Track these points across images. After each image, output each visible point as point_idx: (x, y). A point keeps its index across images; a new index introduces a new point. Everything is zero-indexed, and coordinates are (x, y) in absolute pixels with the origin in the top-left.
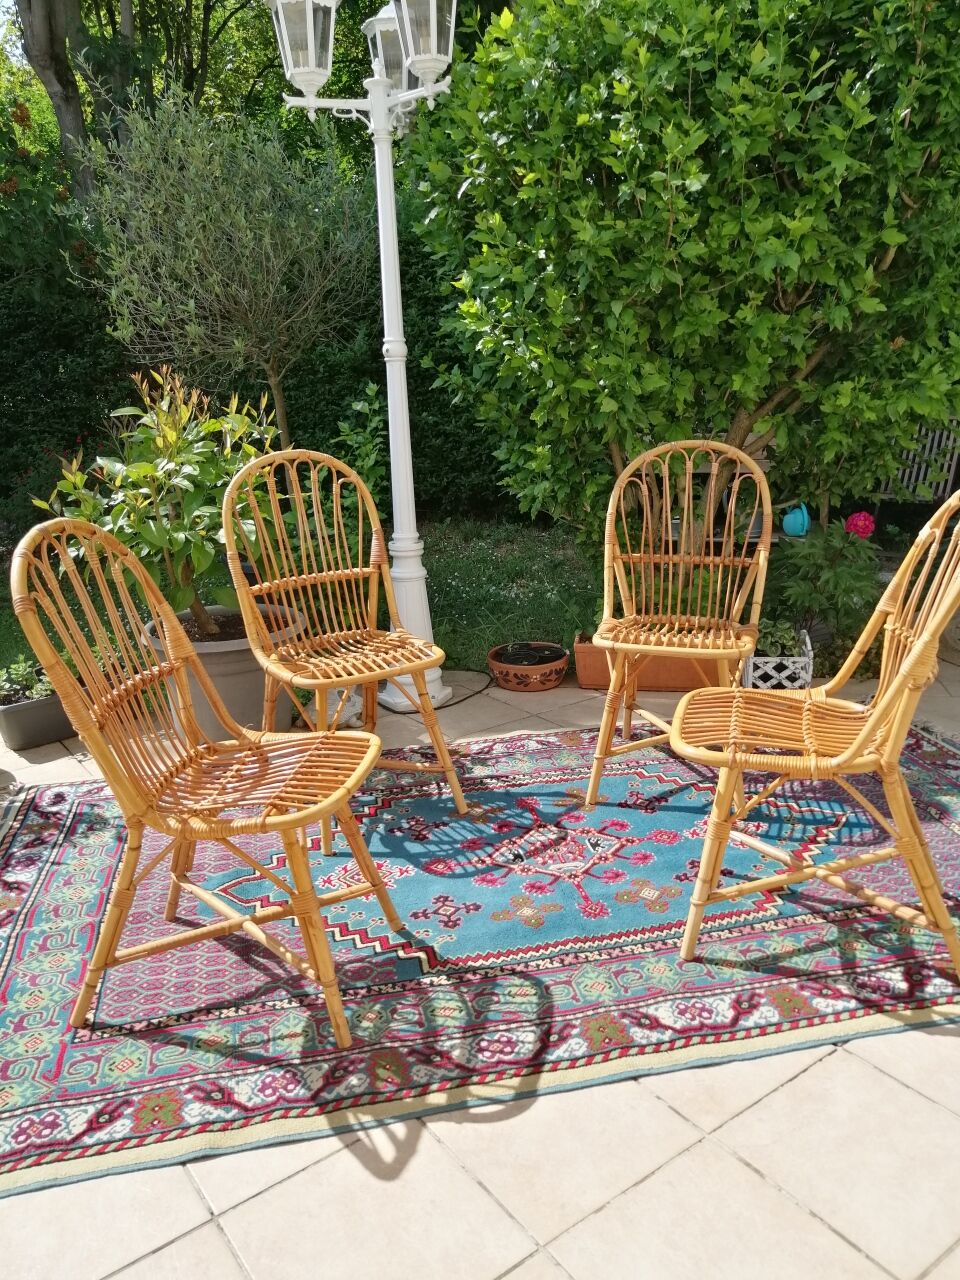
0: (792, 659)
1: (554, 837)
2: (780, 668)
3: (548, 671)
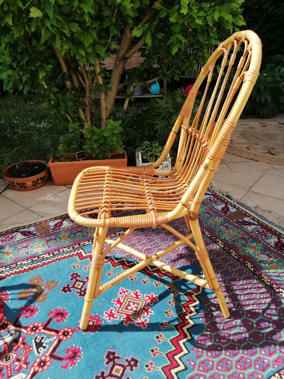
3: (36, 179)
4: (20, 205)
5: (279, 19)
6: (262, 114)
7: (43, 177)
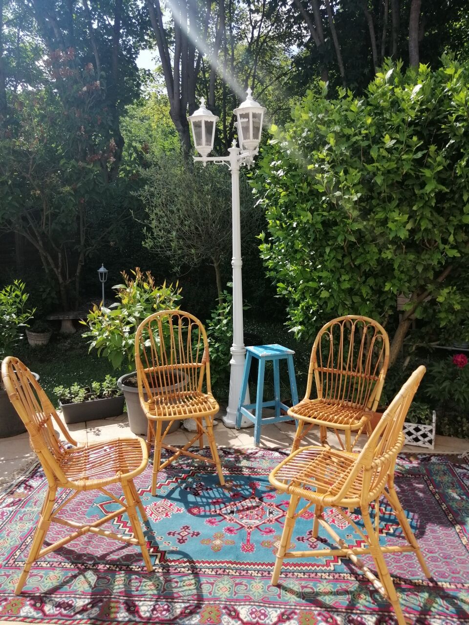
0: (423, 426)
1: (254, 504)
2: (417, 430)
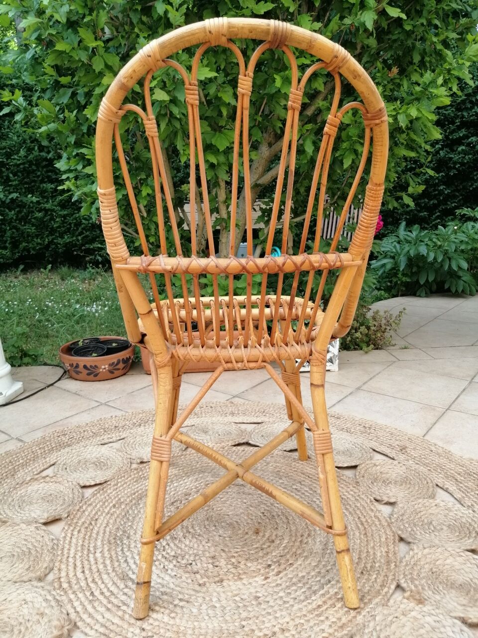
3: (115, 361)
4: (90, 399)
5: (457, 167)
6: (453, 290)
7: (127, 358)
